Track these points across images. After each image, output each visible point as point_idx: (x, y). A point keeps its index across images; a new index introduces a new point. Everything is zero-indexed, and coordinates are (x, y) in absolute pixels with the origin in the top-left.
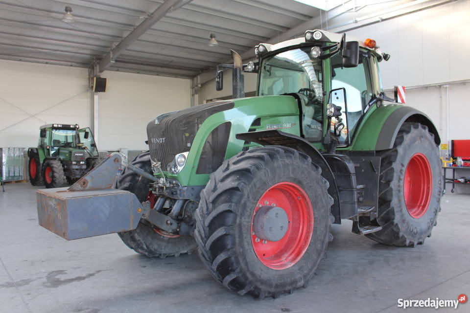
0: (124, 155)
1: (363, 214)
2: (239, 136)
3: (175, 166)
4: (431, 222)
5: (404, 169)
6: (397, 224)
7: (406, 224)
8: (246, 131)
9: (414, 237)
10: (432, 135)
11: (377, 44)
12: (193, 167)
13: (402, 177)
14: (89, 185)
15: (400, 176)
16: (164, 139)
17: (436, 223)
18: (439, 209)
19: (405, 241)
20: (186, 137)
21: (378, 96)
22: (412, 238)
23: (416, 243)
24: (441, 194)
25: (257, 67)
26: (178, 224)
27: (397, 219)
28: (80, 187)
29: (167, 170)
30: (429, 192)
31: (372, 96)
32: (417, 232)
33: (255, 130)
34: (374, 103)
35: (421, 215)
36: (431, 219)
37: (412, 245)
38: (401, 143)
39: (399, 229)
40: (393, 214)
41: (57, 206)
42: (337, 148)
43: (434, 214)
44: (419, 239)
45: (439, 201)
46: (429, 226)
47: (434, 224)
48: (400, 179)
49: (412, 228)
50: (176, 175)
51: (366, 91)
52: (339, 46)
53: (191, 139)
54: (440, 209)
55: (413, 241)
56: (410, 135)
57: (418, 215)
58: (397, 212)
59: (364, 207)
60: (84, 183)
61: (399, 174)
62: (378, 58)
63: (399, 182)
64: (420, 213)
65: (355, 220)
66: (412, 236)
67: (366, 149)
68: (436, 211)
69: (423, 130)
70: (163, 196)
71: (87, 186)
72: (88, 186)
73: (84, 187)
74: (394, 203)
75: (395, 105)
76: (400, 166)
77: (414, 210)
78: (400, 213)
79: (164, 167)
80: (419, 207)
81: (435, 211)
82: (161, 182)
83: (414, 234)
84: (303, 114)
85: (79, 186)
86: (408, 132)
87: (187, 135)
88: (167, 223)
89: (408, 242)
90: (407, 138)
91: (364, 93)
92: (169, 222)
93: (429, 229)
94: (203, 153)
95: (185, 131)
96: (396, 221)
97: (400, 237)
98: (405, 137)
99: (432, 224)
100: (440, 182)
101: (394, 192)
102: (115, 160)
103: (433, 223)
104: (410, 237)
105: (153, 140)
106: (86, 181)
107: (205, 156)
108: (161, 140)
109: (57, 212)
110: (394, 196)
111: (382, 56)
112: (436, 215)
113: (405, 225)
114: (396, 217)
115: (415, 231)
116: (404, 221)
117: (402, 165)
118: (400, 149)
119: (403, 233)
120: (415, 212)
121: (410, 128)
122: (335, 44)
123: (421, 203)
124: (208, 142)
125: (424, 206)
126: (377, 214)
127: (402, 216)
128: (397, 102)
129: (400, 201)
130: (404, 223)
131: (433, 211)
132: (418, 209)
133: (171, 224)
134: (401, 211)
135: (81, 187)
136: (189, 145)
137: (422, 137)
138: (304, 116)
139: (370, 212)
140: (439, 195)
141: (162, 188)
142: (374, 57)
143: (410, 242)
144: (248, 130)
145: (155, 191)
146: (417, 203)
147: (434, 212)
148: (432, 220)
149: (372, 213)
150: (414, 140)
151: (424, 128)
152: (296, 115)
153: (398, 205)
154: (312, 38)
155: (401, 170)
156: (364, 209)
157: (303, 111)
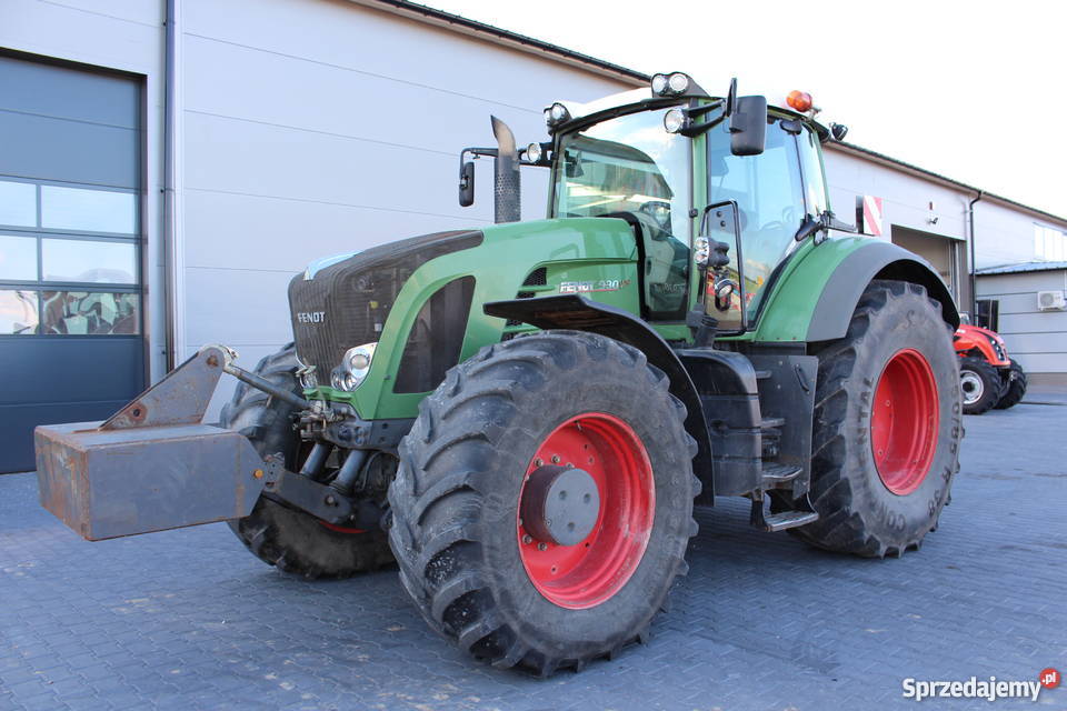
0: (231, 350)
1: (778, 484)
2: (492, 309)
3: (347, 376)
4: (936, 498)
5: (871, 391)
6: (857, 515)
7: (877, 512)
8: (511, 297)
9: (897, 538)
10: (936, 305)
11: (815, 104)
12: (387, 379)
13: (867, 410)
14: (150, 416)
15: (861, 408)
16: (322, 314)
17: (949, 498)
18: (955, 467)
19: (878, 548)
20: (371, 309)
21: (816, 219)
22: (894, 540)
23: (902, 548)
24: (960, 433)
25: (549, 153)
26: (351, 503)
27: (856, 504)
28: (128, 421)
29: (330, 385)
30: (931, 432)
31: (804, 221)
32: (904, 526)
33: (533, 294)
34: (809, 234)
35: (914, 486)
36: (937, 492)
37: (892, 554)
38: (862, 333)
39: (862, 523)
40: (848, 492)
41: (71, 462)
42: (717, 336)
43: (944, 481)
44: (909, 540)
45: (954, 451)
46: (933, 508)
47: (945, 500)
48: (861, 415)
49: (892, 519)
50: (349, 395)
51: (792, 207)
52: (724, 106)
53: (383, 315)
54: (959, 466)
55: (894, 545)
56: (883, 312)
57: (907, 485)
58: (857, 488)
59: (778, 470)
60: (137, 412)
61: (859, 403)
62: (819, 134)
63: (859, 421)
64: (912, 480)
65: (757, 499)
66: (894, 535)
67: (786, 339)
68: (949, 473)
69: (915, 297)
70: (323, 442)
71: (144, 417)
72: (147, 417)
73: (137, 421)
74: (848, 468)
75: (858, 240)
76: (861, 385)
77: (899, 474)
78: (862, 489)
79: (324, 376)
80: (910, 467)
81: (945, 473)
82: (317, 410)
83: (895, 531)
84: (646, 260)
85: (127, 418)
86: (879, 305)
87: (374, 304)
88: (327, 503)
89: (883, 549)
90: (878, 319)
91: (788, 212)
92: (331, 500)
93: (931, 514)
94: (410, 347)
95: (369, 297)
96: (853, 509)
97: (865, 541)
98: (871, 316)
99: (938, 504)
100: (956, 408)
101: (847, 446)
102: (209, 362)
103: (942, 500)
104: (888, 538)
105: (301, 317)
106: (144, 407)
107: (414, 353)
108: (317, 317)
109: (69, 478)
110: (848, 453)
111: (830, 130)
112: (947, 481)
113: (875, 514)
114: (854, 499)
115: (900, 523)
116: (872, 506)
117: (867, 383)
118: (861, 348)
119: (870, 533)
120: (899, 480)
121: (883, 295)
122: (716, 102)
123: (914, 457)
124: (422, 321)
125: (922, 463)
126: (807, 484)
127: (868, 495)
128: (861, 232)
129: (862, 463)
130: (874, 510)
131: (940, 473)
132: (908, 473)
133: (337, 504)
134: (865, 485)
135: (131, 420)
136: (377, 327)
137: (913, 313)
138: (649, 263)
139: (793, 480)
140: (956, 437)
141: (319, 423)
142: (810, 132)
143: (889, 549)
144: (516, 294)
145: (305, 429)
146: (906, 456)
147: (944, 477)
148: (939, 495)
149: (796, 482)
150: (892, 324)
151: (918, 292)
152: (632, 262)
153: (860, 473)
154: (667, 88)
155: (864, 394)
156: (779, 474)
157: (648, 254)
